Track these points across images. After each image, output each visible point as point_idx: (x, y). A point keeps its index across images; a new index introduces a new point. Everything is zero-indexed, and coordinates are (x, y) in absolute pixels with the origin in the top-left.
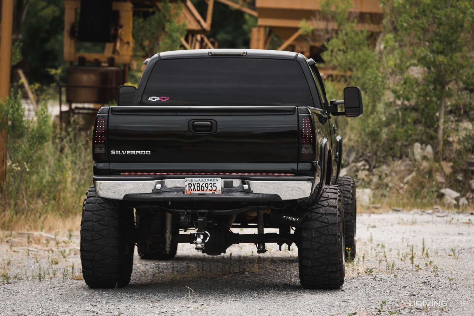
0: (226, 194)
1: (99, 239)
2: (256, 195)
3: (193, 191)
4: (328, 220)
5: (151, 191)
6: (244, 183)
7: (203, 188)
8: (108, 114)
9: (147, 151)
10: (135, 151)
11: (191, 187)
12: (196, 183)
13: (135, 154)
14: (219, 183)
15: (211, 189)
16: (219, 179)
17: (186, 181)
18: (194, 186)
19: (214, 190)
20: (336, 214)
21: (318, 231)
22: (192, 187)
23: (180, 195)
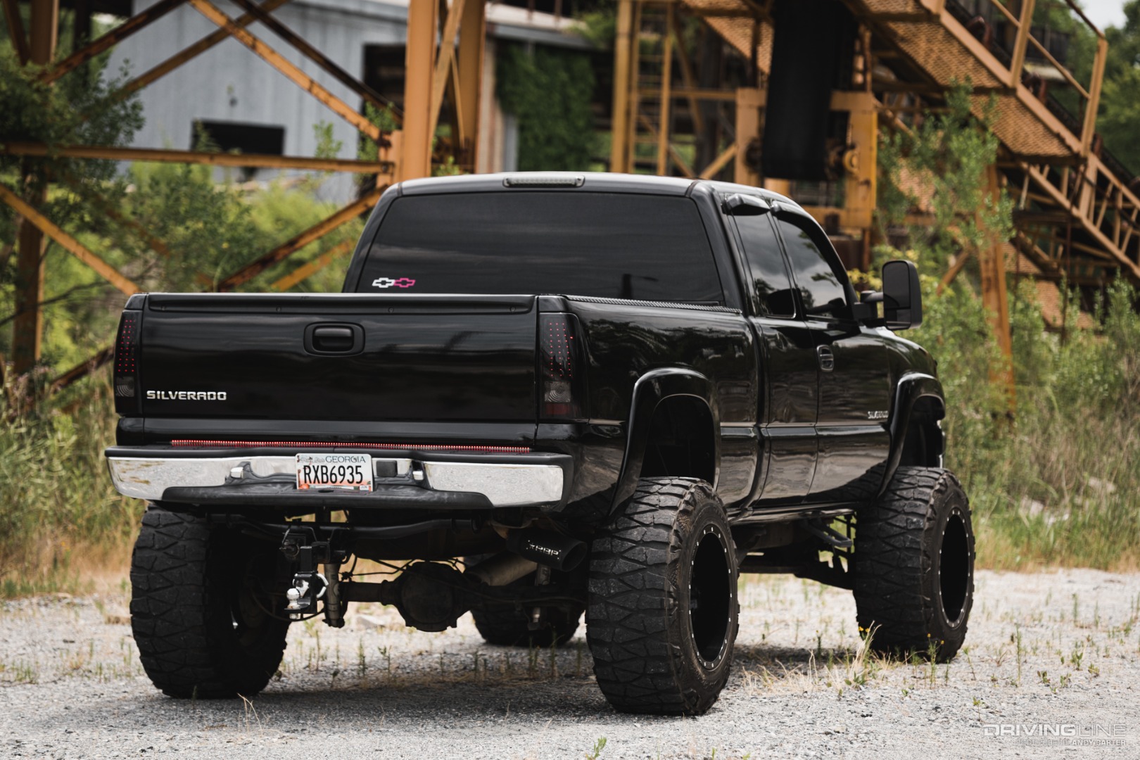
0: (383, 490)
1: (164, 588)
2: (437, 495)
3: (314, 482)
4: (646, 557)
5: (222, 482)
6: (416, 466)
7: (333, 477)
8: (143, 309)
9: (219, 393)
10: (194, 393)
11: (308, 474)
12: (320, 465)
13: (195, 399)
14: (366, 465)
15: (351, 480)
16: (367, 457)
17: (298, 461)
18: (316, 472)
19: (357, 483)
20: (667, 544)
21: (622, 581)
22: (312, 475)
23: (287, 491)
